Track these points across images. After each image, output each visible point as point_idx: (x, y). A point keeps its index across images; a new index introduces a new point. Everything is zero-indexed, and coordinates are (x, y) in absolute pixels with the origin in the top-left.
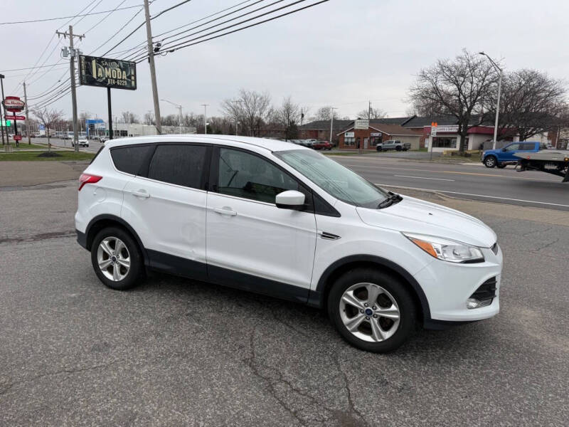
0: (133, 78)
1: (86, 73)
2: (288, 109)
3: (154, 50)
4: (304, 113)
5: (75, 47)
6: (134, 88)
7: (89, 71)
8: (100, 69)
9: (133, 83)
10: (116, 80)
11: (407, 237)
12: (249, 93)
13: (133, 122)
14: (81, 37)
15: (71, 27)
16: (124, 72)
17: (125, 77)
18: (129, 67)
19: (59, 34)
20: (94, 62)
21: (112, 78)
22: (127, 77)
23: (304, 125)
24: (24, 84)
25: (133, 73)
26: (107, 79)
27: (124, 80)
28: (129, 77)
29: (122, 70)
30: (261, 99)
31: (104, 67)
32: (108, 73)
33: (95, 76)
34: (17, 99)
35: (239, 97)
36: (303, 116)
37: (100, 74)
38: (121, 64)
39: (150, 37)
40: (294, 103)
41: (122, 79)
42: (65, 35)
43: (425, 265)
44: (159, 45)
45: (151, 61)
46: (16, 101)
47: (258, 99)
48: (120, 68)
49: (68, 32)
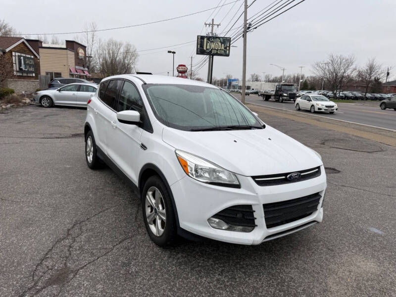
0: (228, 48)
1: (200, 47)
2: (371, 68)
3: (247, 28)
4: (389, 72)
5: (214, 32)
6: (228, 55)
7: (202, 46)
8: (208, 44)
9: (228, 51)
10: (217, 50)
11: (176, 154)
12: (337, 57)
13: (257, 80)
14: (218, 25)
15: (213, 20)
16: (223, 45)
17: (223, 48)
18: (226, 41)
19: (206, 24)
20: (205, 39)
21: (215, 49)
22: (225, 48)
23: (389, 82)
24: (192, 58)
25: (228, 45)
26: (212, 50)
27: (222, 50)
28: (226, 48)
29: (222, 43)
30: (346, 61)
31: (211, 42)
32: (213, 46)
33: (205, 49)
34: (184, 66)
35: (328, 60)
36: (388, 74)
37: (208, 47)
38: (222, 39)
39: (246, 20)
40: (377, 63)
41: (221, 50)
42: (209, 25)
43: (178, 179)
44: (250, 25)
45: (244, 36)
46: (183, 67)
47: (344, 61)
48: (221, 42)
49: (211, 23)
